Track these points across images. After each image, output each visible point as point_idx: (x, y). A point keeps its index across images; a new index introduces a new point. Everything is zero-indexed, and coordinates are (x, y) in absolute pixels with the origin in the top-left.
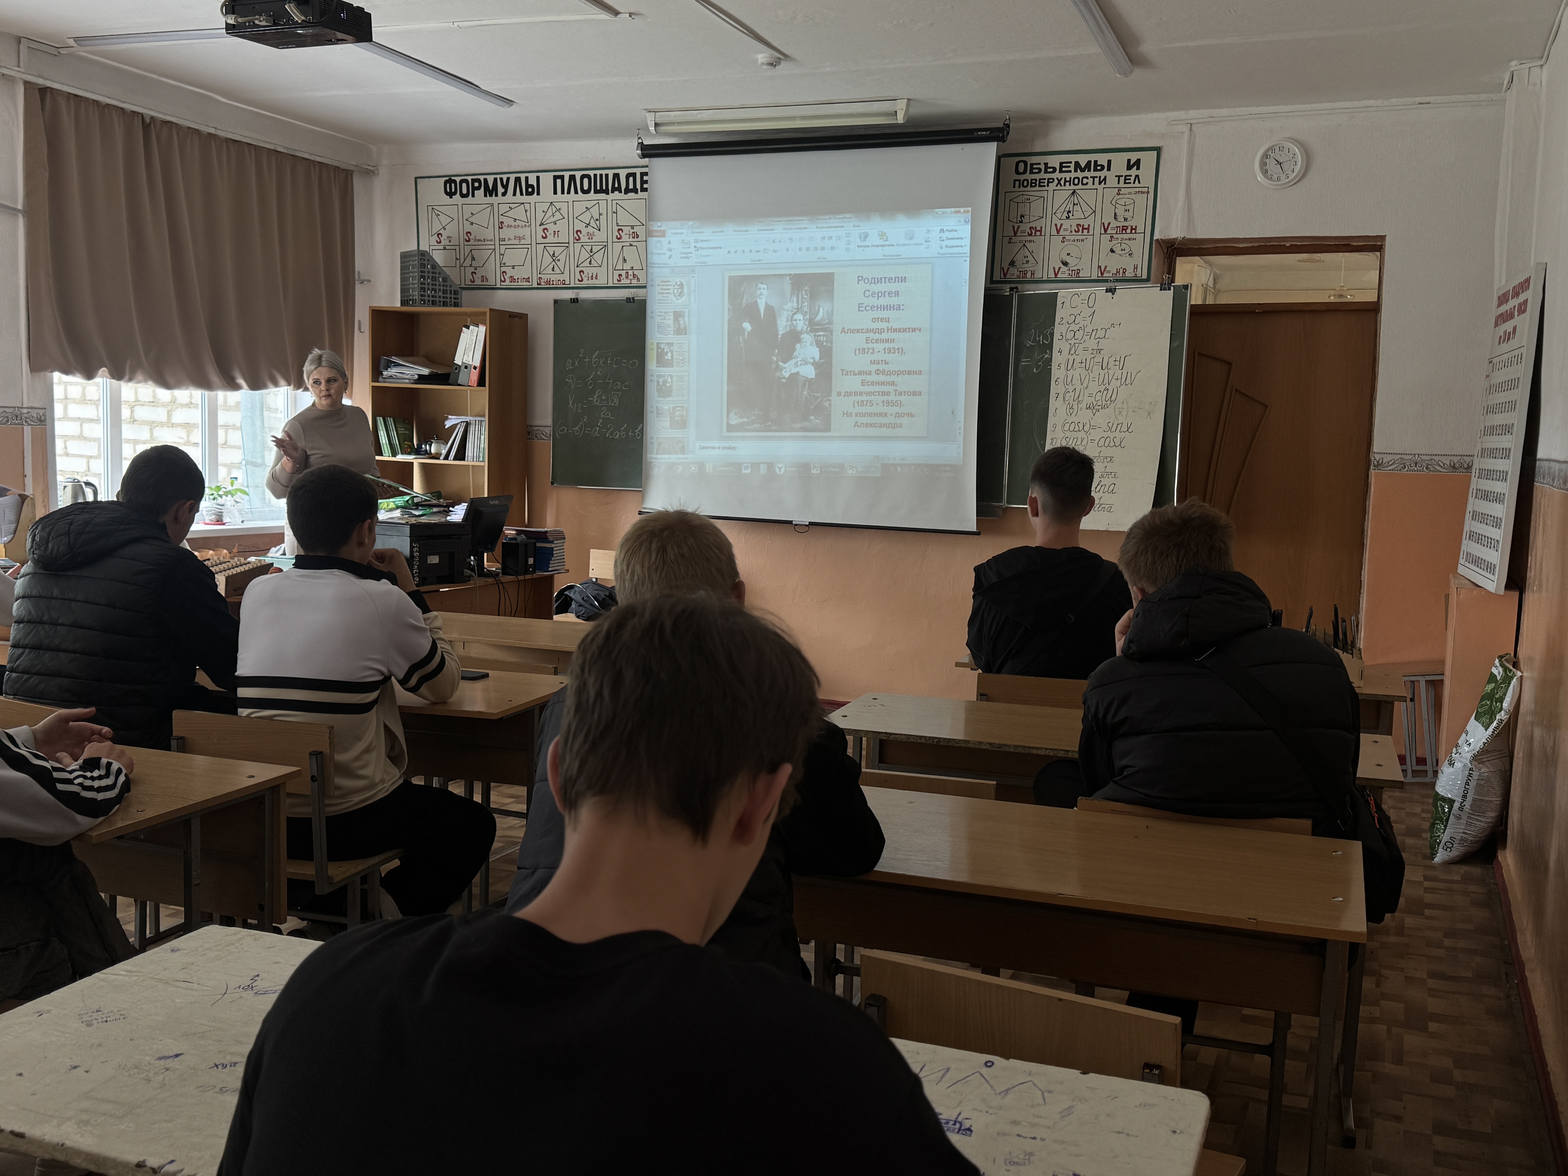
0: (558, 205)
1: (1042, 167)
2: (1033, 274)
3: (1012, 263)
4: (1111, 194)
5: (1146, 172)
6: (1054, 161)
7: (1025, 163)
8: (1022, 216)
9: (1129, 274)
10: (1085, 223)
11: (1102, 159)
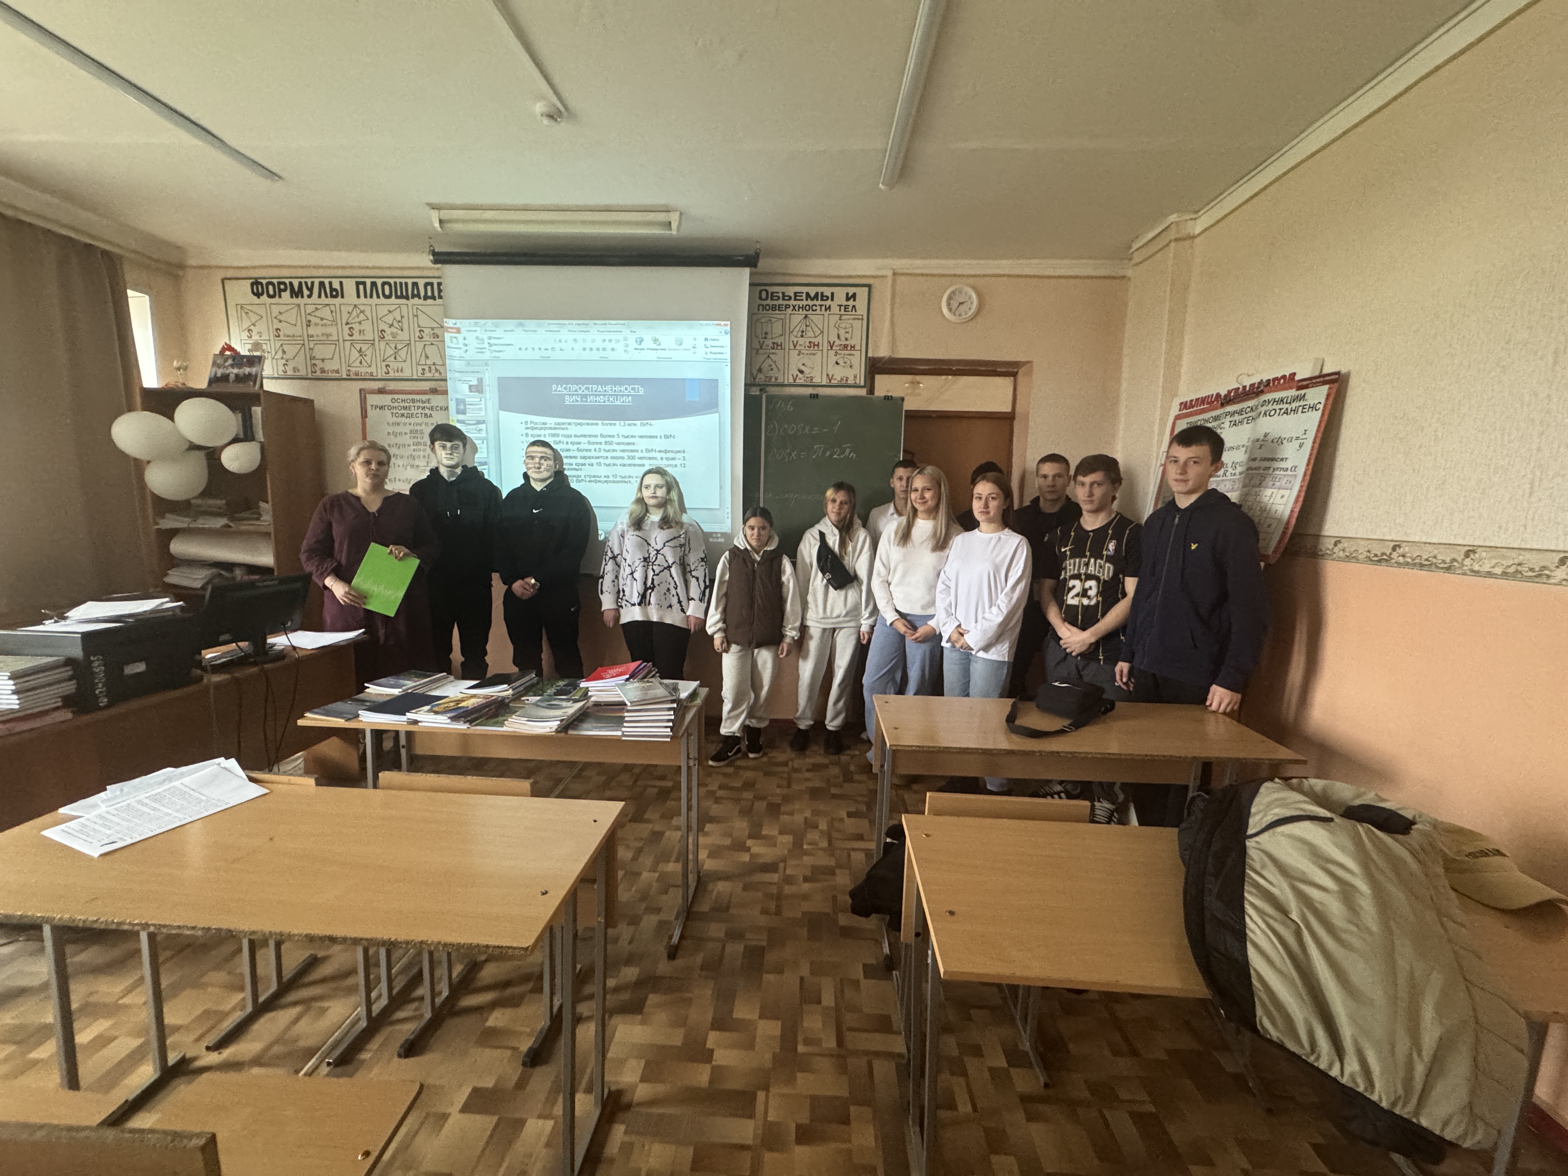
0: (362, 307)
1: (780, 295)
2: (776, 379)
3: (760, 370)
4: (834, 319)
5: (861, 303)
6: (790, 291)
7: (767, 292)
8: (766, 333)
9: (851, 381)
10: (816, 341)
11: (827, 291)
